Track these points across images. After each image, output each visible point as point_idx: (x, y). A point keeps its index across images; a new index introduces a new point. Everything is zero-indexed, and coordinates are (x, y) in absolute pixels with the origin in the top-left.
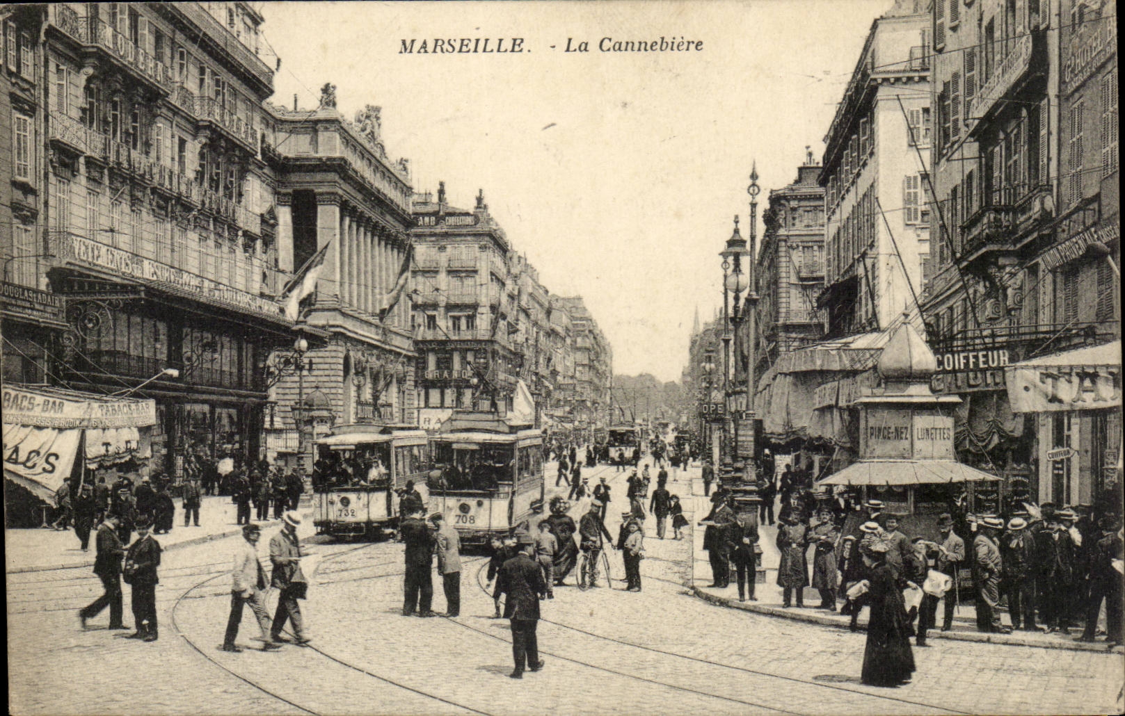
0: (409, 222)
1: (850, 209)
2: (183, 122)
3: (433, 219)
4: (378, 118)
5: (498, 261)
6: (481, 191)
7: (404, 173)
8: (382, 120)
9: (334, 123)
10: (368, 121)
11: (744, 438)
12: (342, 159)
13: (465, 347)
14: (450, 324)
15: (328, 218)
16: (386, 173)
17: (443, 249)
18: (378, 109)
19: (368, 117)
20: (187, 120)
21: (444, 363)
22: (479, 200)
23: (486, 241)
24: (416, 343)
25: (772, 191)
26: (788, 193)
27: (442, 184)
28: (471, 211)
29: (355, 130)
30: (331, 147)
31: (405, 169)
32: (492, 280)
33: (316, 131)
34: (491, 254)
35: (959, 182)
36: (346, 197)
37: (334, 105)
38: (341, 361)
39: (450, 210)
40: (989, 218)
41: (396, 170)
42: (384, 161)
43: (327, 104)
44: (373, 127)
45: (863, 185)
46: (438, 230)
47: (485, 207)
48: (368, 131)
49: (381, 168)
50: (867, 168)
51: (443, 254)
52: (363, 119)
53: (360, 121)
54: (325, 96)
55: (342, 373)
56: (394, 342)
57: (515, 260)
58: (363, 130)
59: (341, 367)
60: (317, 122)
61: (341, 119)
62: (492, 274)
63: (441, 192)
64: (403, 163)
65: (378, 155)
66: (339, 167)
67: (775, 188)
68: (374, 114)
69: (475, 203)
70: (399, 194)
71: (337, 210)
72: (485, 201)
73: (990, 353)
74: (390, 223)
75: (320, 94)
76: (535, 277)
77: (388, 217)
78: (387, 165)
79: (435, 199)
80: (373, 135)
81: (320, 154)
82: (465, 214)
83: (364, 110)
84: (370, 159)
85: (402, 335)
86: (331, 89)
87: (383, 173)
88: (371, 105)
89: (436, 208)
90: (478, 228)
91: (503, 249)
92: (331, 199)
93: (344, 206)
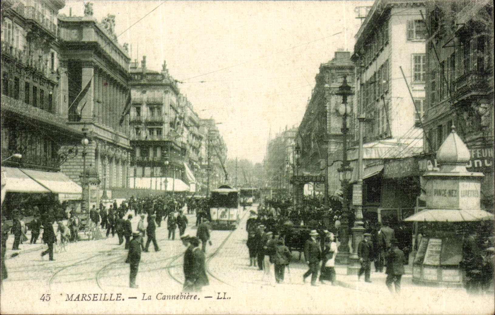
0: (128, 78)
1: (373, 74)
2: (17, 20)
3: (140, 76)
4: (113, 21)
5: (174, 99)
6: (165, 62)
7: (126, 51)
8: (115, 23)
9: (91, 24)
10: (108, 23)
11: (356, 195)
12: (96, 43)
13: (156, 145)
14: (148, 132)
15: (88, 74)
17: (144, 92)
18: (113, 17)
19: (108, 21)
20: (20, 19)
21: (144, 153)
22: (164, 66)
23: (168, 88)
24: (131, 142)
25: (321, 65)
26: (330, 65)
27: (144, 58)
28: (160, 72)
29: (102, 28)
30: (90, 36)
31: (126, 49)
32: (171, 109)
33: (81, 28)
34: (170, 95)
35: (446, 59)
36: (97, 63)
37: (92, 14)
38: (94, 151)
39: (148, 72)
40: (472, 77)
41: (123, 50)
42: (116, 44)
43: (88, 13)
44: (111, 26)
45: (381, 61)
46: (142, 82)
47: (167, 70)
48: (108, 28)
49: (115, 48)
50: (383, 52)
51: (144, 95)
52: (106, 21)
53: (104, 23)
54: (87, 9)
55: (94, 158)
56: (121, 142)
57: (182, 99)
58: (106, 27)
59: (94, 154)
60: (82, 23)
61: (95, 21)
62: (171, 106)
63: (144, 62)
64: (126, 46)
65: (113, 41)
66: (94, 47)
67: (322, 63)
68: (111, 19)
69: (162, 68)
70: (124, 62)
71: (93, 70)
72: (167, 68)
73: (483, 150)
74: (118, 78)
75: (84, 8)
76: (191, 108)
77: (118, 75)
78: (118, 46)
79: (140, 65)
80: (111, 30)
81: (83, 40)
82: (157, 74)
83: (107, 17)
84: (110, 42)
85: (124, 138)
86: (90, 6)
87: (116, 51)
88: (110, 14)
89: (141, 71)
90: (164, 82)
91: (176, 93)
92: (89, 64)
93: (96, 68)
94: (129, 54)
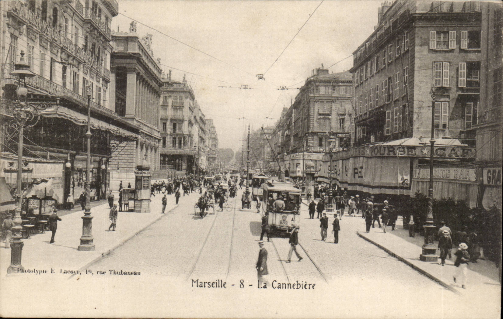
0: (161, 85)
3: (167, 84)
4: (151, 39)
5: (191, 102)
6: (185, 75)
9: (135, 39)
10: (147, 40)
12: (138, 53)
14: (173, 127)
15: (131, 79)
16: (152, 62)
17: (170, 97)
18: (151, 36)
19: (147, 38)
22: (184, 78)
23: (188, 94)
27: (170, 71)
28: (181, 82)
29: (143, 43)
30: (133, 49)
31: (159, 63)
32: (189, 110)
33: (127, 41)
34: (189, 100)
36: (139, 71)
37: (135, 30)
39: (173, 81)
41: (156, 62)
42: (152, 57)
43: (133, 30)
44: (149, 43)
46: (169, 89)
47: (187, 81)
49: (151, 61)
51: (170, 99)
53: (144, 40)
54: (131, 26)
55: (135, 146)
56: (154, 134)
58: (146, 43)
60: (128, 37)
61: (138, 37)
62: (189, 107)
63: (170, 74)
64: (159, 60)
65: (151, 55)
66: (136, 57)
68: (150, 37)
70: (157, 72)
71: (135, 76)
72: (186, 79)
74: (154, 84)
75: (130, 26)
76: (201, 110)
77: (153, 82)
78: (154, 59)
79: (167, 77)
80: (149, 45)
81: (129, 51)
82: (180, 83)
83: (146, 36)
84: (148, 56)
85: (157, 131)
86: (134, 24)
87: (152, 63)
88: (149, 33)
89: (167, 80)
90: (185, 90)
91: (193, 98)
92: (133, 70)
93: (138, 74)
94: (161, 67)
